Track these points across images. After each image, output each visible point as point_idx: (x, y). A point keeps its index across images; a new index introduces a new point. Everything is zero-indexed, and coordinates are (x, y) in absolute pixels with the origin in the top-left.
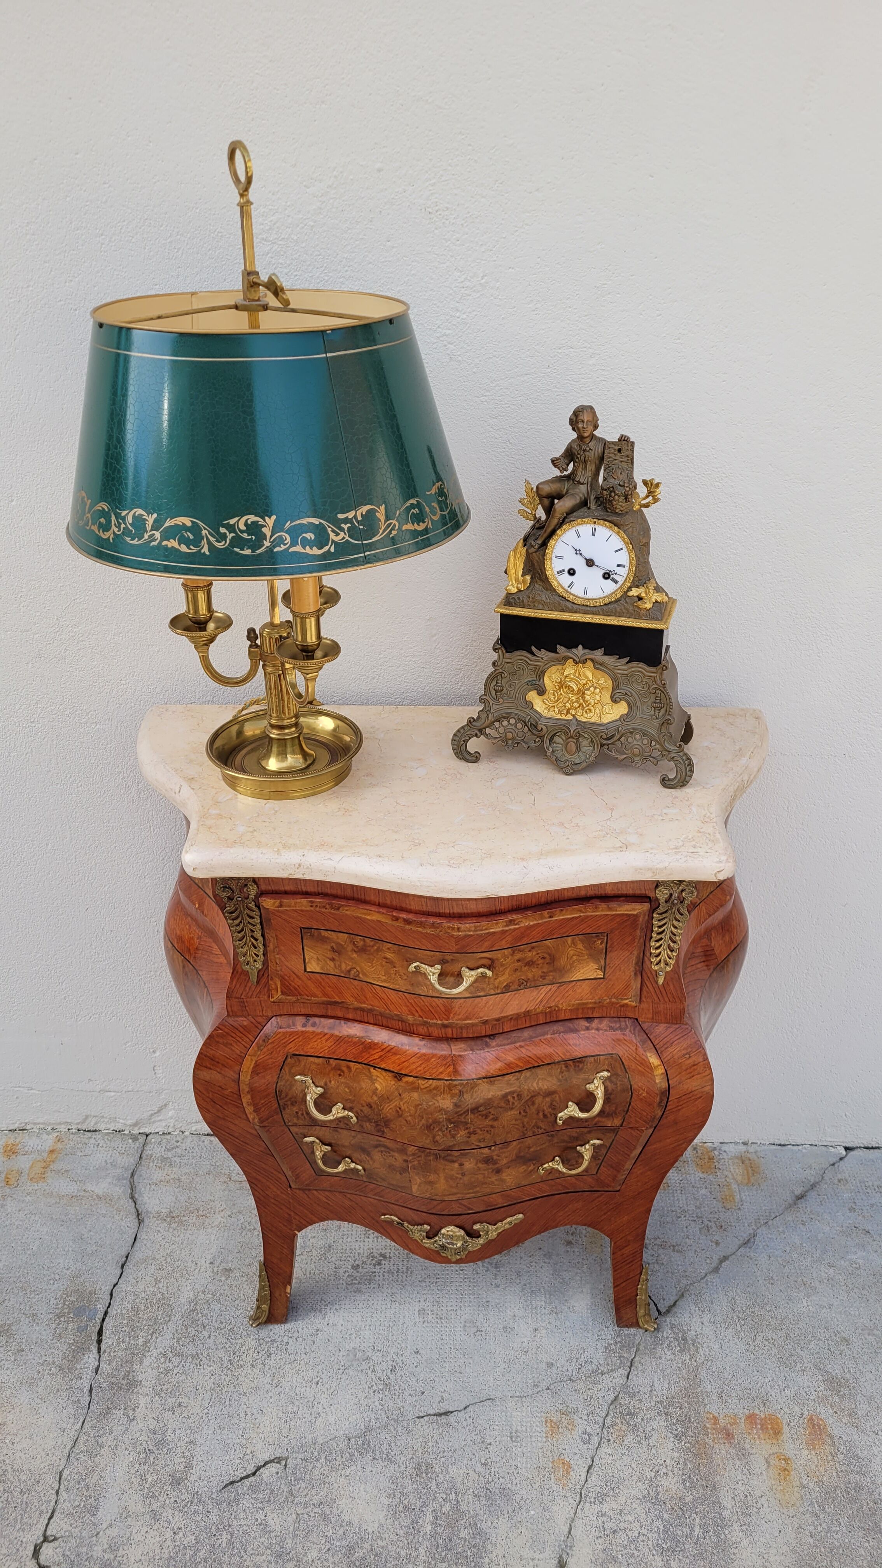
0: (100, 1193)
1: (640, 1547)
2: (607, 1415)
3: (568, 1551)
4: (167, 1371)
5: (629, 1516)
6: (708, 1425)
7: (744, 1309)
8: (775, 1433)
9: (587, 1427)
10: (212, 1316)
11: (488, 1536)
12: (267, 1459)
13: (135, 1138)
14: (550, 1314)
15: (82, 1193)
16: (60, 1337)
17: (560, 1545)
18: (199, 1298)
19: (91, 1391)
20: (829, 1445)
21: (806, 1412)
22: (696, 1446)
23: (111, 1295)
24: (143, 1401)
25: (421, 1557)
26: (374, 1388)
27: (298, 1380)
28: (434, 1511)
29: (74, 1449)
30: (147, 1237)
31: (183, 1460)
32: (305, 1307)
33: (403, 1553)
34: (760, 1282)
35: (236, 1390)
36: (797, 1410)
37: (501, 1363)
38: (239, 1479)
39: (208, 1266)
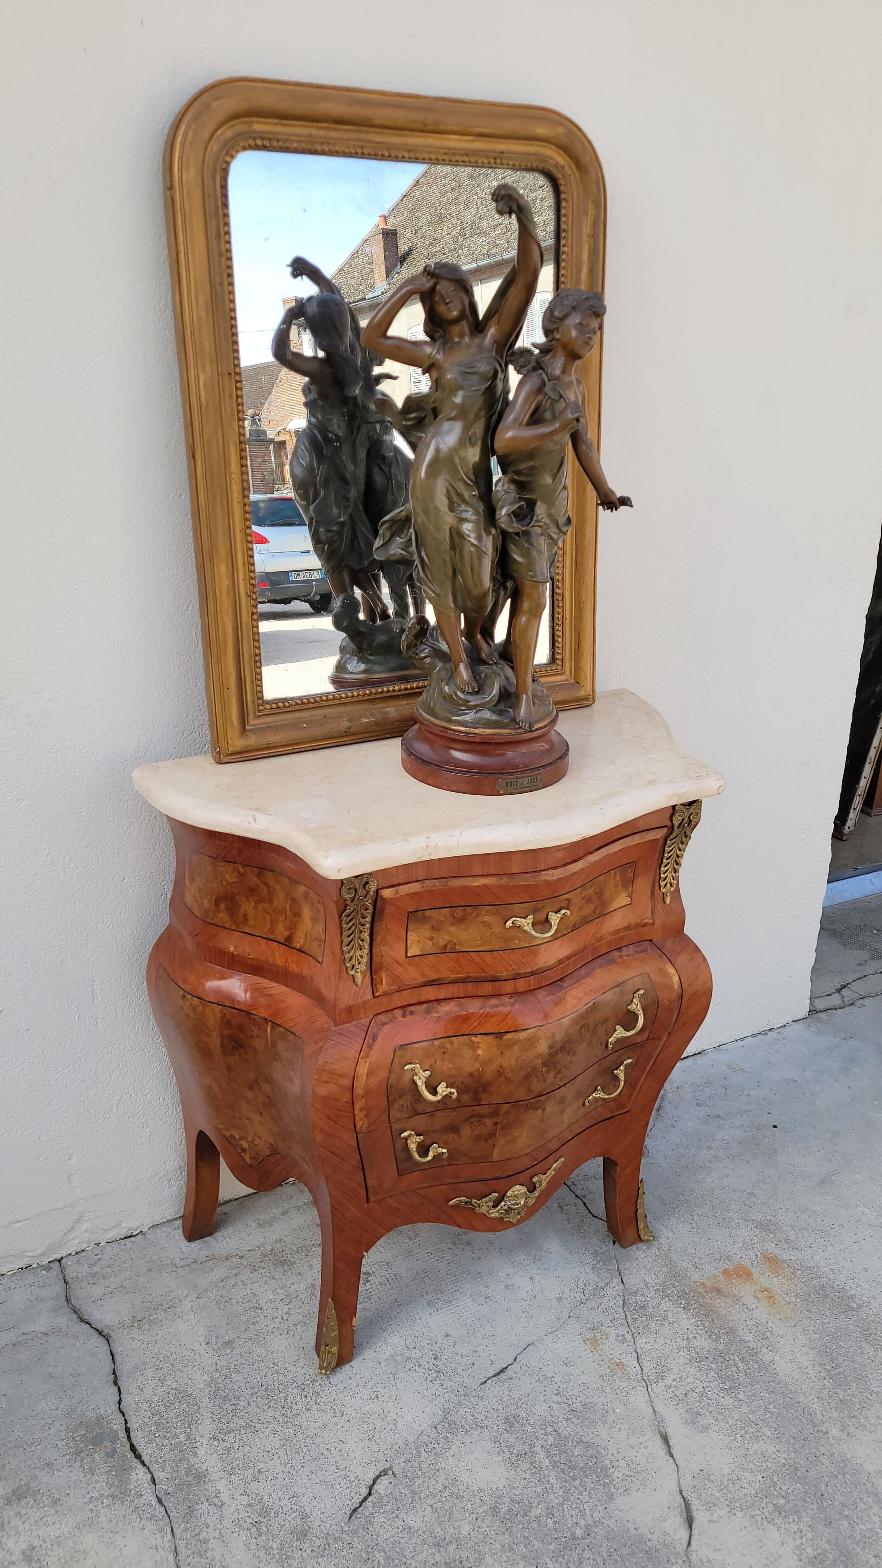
0: (44, 1330)
1: (710, 1395)
2: (626, 1316)
3: (662, 1425)
4: (228, 1451)
5: (688, 1378)
6: (700, 1291)
8: (748, 1276)
9: (617, 1331)
10: (239, 1387)
11: (596, 1444)
12: (374, 1476)
13: (47, 1268)
14: (534, 1262)
15: (23, 1337)
16: (92, 1471)
17: (654, 1424)
18: (216, 1377)
19: (160, 1501)
20: (787, 1268)
21: (758, 1253)
22: (702, 1308)
23: (121, 1412)
24: (221, 1486)
25: (555, 1485)
26: (430, 1378)
27: (359, 1402)
28: (542, 1447)
29: (179, 1558)
30: (124, 1349)
31: (295, 1515)
33: (539, 1490)
34: (671, 1178)
35: (305, 1436)
36: (751, 1253)
37: (521, 1313)
38: (358, 1504)
39: (206, 1347)
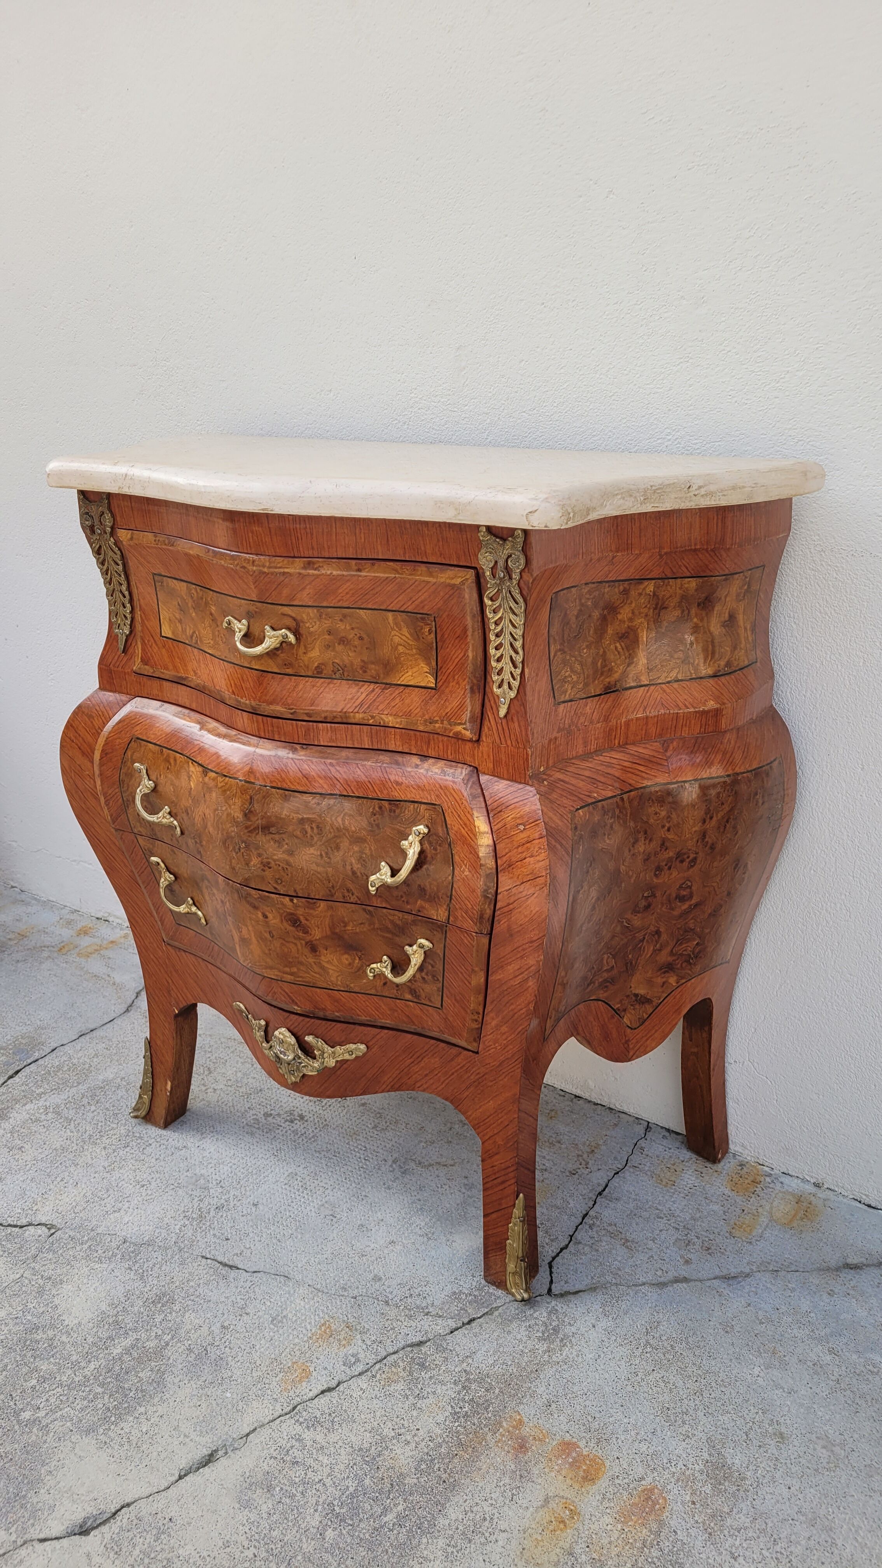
1: (309, 1494)
2: (394, 1353)
3: (229, 1451)
5: (327, 1457)
6: (504, 1424)
7: (664, 1338)
8: (585, 1478)
9: (362, 1352)
11: (164, 1390)
12: (43, 1221)
17: (227, 1440)
20: (650, 1531)
21: (649, 1480)
22: (471, 1436)
23: (53, 1050)
25: (86, 1370)
26: (188, 1214)
27: (130, 1176)
28: (138, 1340)
33: (74, 1358)
34: (711, 1323)
35: (73, 1159)
36: (640, 1470)
37: (330, 1252)
38: (6, 1224)
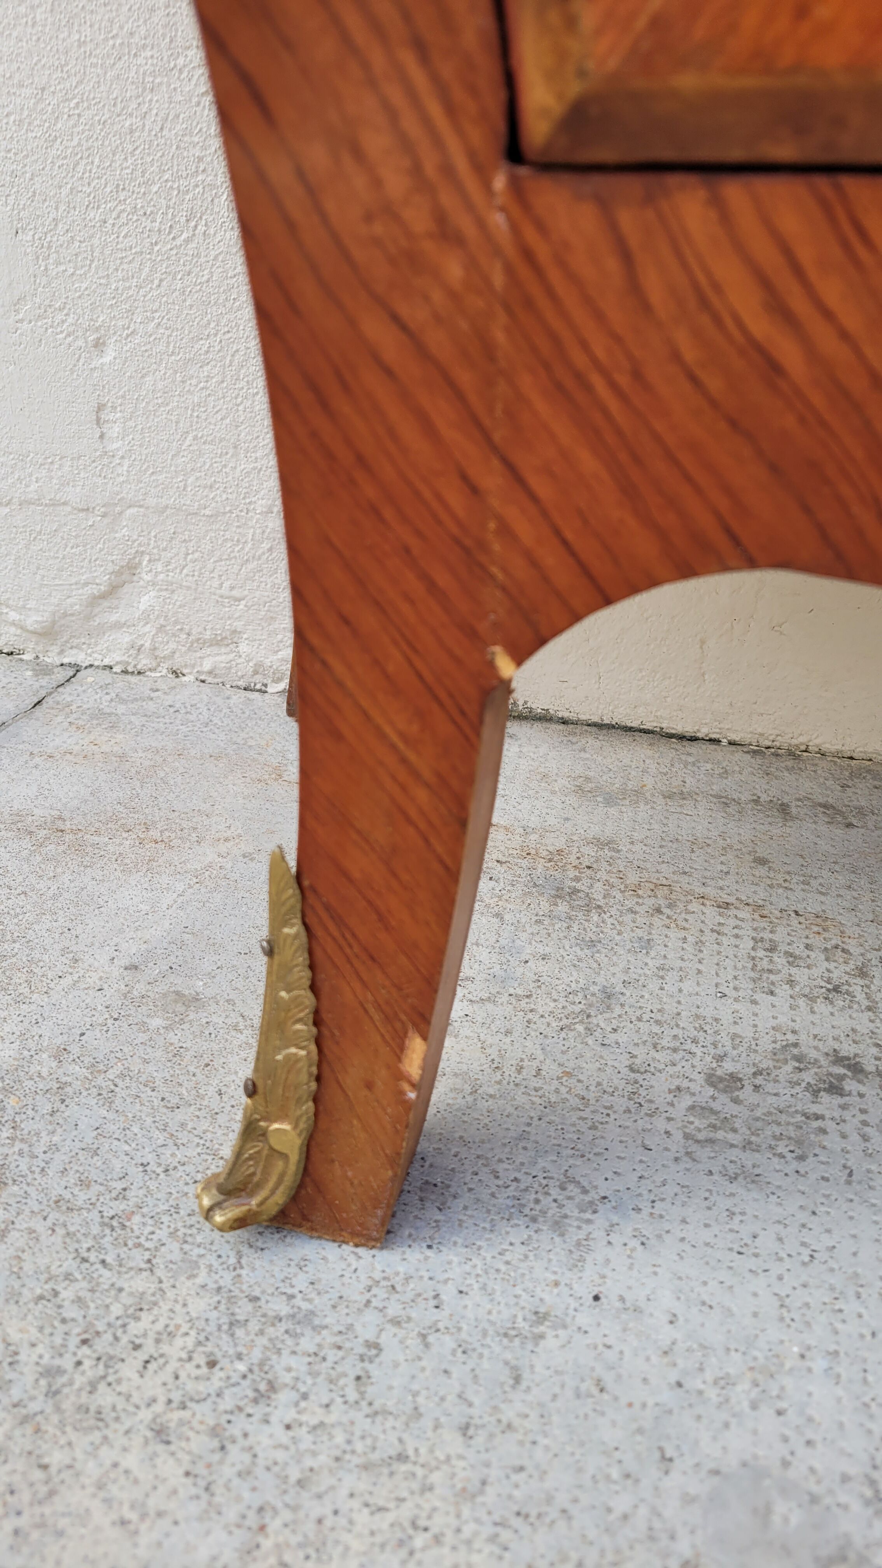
10: (54, 1148)
13: (43, 670)
18: (34, 1069)
32: (485, 1194)
39: (116, 972)
